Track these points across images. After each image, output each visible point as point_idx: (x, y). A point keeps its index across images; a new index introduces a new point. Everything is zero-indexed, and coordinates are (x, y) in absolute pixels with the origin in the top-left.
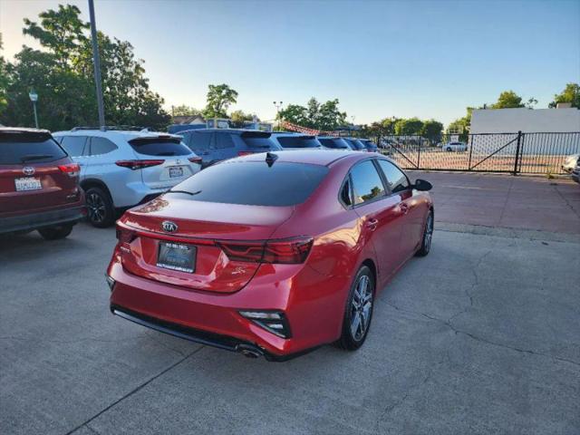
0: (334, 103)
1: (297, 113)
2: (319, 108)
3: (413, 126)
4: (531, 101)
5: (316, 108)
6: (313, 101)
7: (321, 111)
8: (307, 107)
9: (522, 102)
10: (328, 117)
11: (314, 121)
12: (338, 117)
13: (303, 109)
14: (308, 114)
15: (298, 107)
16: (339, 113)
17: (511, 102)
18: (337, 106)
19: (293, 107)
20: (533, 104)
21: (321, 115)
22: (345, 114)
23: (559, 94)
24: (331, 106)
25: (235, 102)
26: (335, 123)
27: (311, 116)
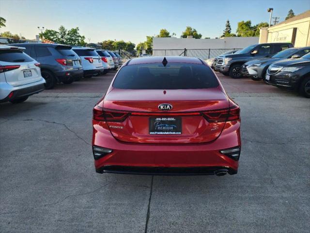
0: (76, 30)
1: (53, 35)
2: (67, 33)
3: (122, 45)
4: (173, 34)
5: (64, 32)
6: (62, 28)
7: (68, 34)
8: (58, 31)
9: (170, 35)
10: (74, 38)
11: (65, 41)
12: (80, 38)
13: (56, 32)
14: (60, 36)
15: (52, 31)
16: (80, 36)
17: (165, 34)
18: (78, 32)
19: (49, 31)
20: (174, 36)
21: (69, 37)
22: (84, 37)
23: (184, 32)
24: (75, 32)
25: (5, 26)
26: (78, 42)
27: (62, 37)
